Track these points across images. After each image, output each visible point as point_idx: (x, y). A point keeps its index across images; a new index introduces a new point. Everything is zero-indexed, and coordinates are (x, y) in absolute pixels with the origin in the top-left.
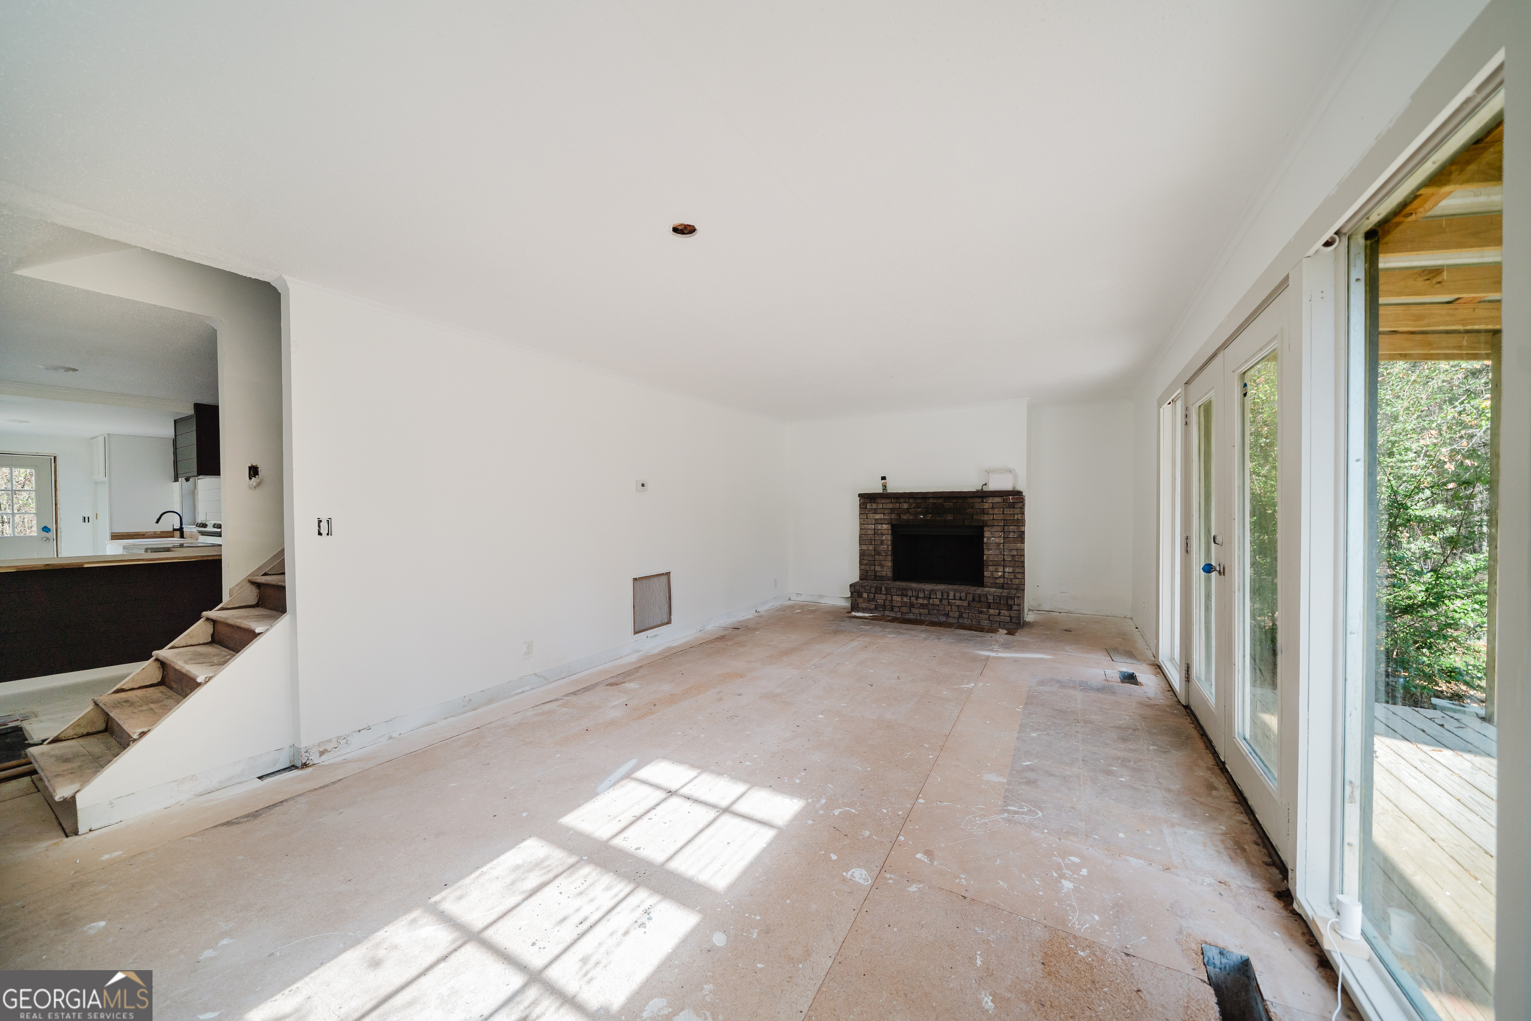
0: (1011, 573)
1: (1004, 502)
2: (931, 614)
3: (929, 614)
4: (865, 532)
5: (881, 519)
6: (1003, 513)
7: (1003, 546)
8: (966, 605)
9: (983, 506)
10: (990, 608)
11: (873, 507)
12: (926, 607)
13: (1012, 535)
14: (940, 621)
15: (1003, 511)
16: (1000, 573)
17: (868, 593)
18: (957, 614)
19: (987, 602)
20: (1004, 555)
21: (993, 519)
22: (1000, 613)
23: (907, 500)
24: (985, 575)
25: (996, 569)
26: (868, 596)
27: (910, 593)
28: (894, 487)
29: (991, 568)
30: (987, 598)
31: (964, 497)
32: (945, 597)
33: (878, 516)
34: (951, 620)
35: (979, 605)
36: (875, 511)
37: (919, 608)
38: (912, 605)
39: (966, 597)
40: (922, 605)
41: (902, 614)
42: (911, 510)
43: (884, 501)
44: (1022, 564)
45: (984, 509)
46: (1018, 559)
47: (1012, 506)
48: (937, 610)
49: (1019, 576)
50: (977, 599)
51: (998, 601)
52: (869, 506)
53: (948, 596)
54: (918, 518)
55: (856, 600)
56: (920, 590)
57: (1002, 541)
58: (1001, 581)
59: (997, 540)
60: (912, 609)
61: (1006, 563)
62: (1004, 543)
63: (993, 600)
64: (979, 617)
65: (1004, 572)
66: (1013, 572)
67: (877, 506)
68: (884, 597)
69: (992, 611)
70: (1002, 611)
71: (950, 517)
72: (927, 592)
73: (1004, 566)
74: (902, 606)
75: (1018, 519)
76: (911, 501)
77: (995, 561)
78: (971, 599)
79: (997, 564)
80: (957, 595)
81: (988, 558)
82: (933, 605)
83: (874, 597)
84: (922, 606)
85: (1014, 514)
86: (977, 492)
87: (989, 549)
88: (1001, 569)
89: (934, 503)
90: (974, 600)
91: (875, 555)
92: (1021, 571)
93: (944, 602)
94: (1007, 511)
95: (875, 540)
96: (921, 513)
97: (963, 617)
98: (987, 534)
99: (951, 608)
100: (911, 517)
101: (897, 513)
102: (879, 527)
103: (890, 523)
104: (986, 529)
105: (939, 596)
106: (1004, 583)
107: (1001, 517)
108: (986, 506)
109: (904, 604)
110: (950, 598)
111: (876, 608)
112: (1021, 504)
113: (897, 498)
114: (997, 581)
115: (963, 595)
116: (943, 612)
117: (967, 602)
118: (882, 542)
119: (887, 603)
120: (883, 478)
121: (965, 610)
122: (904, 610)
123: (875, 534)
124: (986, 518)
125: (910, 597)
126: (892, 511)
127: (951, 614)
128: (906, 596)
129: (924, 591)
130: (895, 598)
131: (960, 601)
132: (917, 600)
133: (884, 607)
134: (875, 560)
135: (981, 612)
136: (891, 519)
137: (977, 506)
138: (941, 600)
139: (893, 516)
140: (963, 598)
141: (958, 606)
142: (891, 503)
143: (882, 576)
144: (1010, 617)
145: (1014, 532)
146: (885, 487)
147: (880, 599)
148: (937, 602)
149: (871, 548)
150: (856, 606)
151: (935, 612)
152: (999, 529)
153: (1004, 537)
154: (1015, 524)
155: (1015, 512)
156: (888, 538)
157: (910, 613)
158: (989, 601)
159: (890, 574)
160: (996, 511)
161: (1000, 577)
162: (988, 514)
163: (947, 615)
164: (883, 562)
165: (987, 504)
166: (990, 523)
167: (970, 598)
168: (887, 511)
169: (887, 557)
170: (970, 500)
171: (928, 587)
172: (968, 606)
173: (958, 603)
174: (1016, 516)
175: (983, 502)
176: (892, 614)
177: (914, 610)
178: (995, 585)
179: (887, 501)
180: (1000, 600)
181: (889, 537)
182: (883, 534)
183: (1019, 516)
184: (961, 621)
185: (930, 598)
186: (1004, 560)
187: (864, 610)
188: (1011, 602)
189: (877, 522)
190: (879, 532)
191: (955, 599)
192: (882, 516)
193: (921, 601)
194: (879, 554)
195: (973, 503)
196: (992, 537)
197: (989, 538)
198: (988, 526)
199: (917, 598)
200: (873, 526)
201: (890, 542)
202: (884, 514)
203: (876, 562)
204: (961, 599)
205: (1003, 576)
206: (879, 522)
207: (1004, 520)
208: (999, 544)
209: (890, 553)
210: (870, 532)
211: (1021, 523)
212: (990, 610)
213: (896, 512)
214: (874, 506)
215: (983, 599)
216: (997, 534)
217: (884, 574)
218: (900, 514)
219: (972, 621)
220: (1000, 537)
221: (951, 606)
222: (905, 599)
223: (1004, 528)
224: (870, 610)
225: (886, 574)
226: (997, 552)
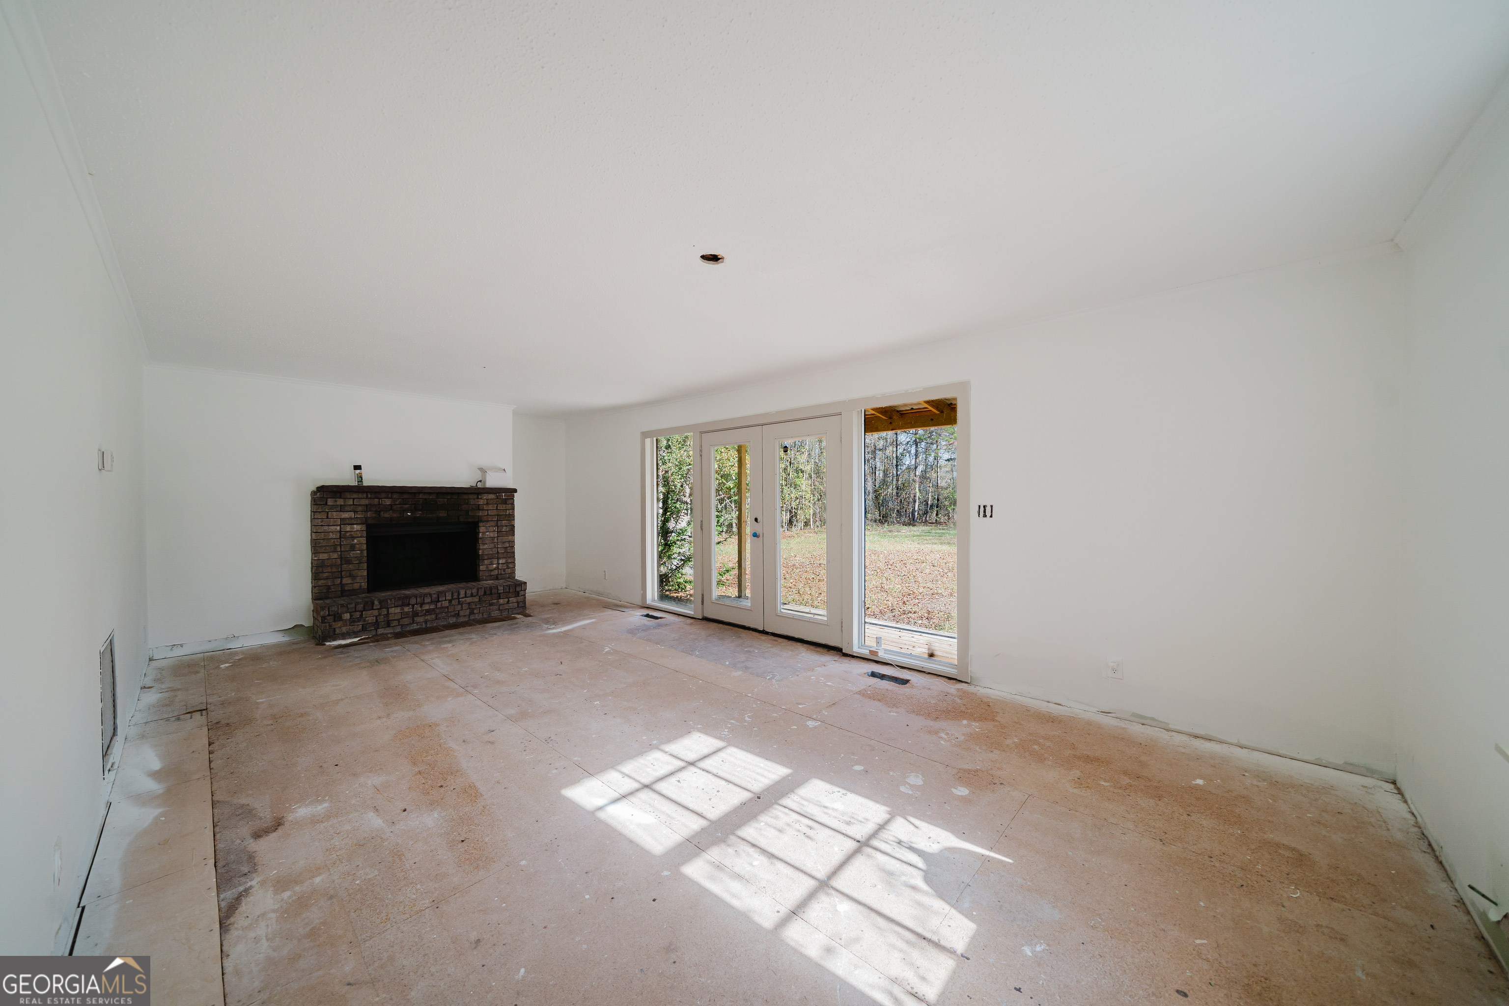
0: (504, 564)
1: (497, 498)
2: (439, 619)
3: (436, 619)
4: (325, 536)
5: (351, 518)
6: (497, 509)
7: (497, 539)
8: (477, 600)
9: (478, 502)
10: (500, 598)
11: (338, 503)
12: (433, 613)
13: (504, 529)
14: (449, 623)
15: (497, 507)
16: (495, 566)
17: (350, 613)
18: (468, 612)
19: (498, 593)
20: (498, 548)
21: (488, 515)
22: (509, 601)
23: (390, 495)
24: (481, 569)
25: (491, 562)
26: (351, 616)
27: (413, 601)
28: (373, 477)
29: (486, 562)
30: (498, 590)
31: (459, 494)
32: (455, 597)
33: (346, 515)
34: (462, 619)
35: (489, 598)
36: (342, 509)
37: (425, 615)
38: (415, 614)
39: (478, 592)
40: (427, 611)
41: (402, 628)
42: (395, 507)
43: (355, 496)
44: (512, 555)
45: (479, 505)
46: (510, 550)
47: (505, 502)
48: (446, 613)
49: (511, 566)
50: (488, 592)
51: (508, 590)
52: (330, 502)
53: (459, 594)
54: (405, 515)
55: (330, 626)
56: (425, 595)
57: (496, 535)
58: (496, 572)
59: (492, 535)
60: (415, 619)
61: (500, 556)
62: (498, 537)
63: (503, 590)
64: (490, 609)
65: (498, 564)
66: (507, 563)
67: (345, 502)
68: (376, 613)
69: (501, 601)
70: (510, 599)
71: (443, 514)
72: (434, 596)
73: (498, 559)
74: (402, 618)
75: (509, 514)
76: (395, 496)
77: (489, 554)
78: (482, 594)
79: (491, 557)
80: (469, 592)
81: (483, 552)
82: (442, 608)
83: (362, 615)
84: (429, 612)
85: (506, 510)
86: (471, 488)
87: (484, 544)
88: (495, 561)
89: (426, 499)
90: (485, 594)
91: (341, 565)
92: (512, 561)
93: (453, 602)
94: (500, 507)
95: (341, 545)
96: (408, 511)
97: (474, 614)
98: (482, 529)
99: (462, 607)
100: (395, 515)
101: (376, 511)
102: (348, 528)
103: (364, 522)
104: (481, 524)
105: (449, 597)
106: (498, 574)
107: (495, 513)
108: (481, 502)
109: (404, 615)
110: (461, 596)
111: (364, 629)
112: (512, 500)
113: (375, 493)
114: (492, 574)
115: (474, 591)
116: (453, 614)
117: (478, 597)
118: (353, 547)
119: (381, 619)
120: (358, 467)
121: (476, 606)
122: (406, 621)
123: (340, 538)
124: (481, 513)
125: (413, 606)
126: (368, 508)
127: (462, 613)
128: (408, 605)
129: (431, 595)
130: (392, 610)
131: (471, 598)
132: (421, 607)
133: (377, 625)
134: (341, 571)
135: (491, 605)
136: (366, 518)
137: (472, 502)
138: (450, 601)
139: (369, 514)
140: (474, 594)
141: (469, 603)
142: (367, 498)
143: (353, 590)
144: (518, 602)
145: (506, 526)
146: (360, 478)
147: (370, 617)
148: (446, 604)
149: (335, 556)
150: (331, 634)
151: (444, 614)
152: (493, 523)
153: (498, 532)
154: (507, 519)
155: (507, 508)
156: (361, 542)
157: (413, 623)
158: (499, 592)
159: (364, 585)
160: (490, 507)
161: (495, 569)
162: (483, 510)
163: (457, 615)
164: (354, 573)
165: (482, 500)
166: (485, 518)
167: (481, 592)
168: (360, 509)
169: (362, 565)
170: (466, 497)
171: (434, 590)
172: (480, 601)
173: (469, 600)
174: (508, 512)
175: (478, 498)
176: (388, 630)
177: (417, 619)
178: (491, 578)
179: (360, 496)
180: (509, 589)
181: (364, 540)
182: (353, 538)
183: (511, 511)
184: (472, 617)
185: (438, 601)
186: (498, 552)
187: (344, 636)
188: (518, 589)
189: (343, 522)
190: (348, 534)
191: (466, 597)
192: (352, 515)
193: (427, 607)
194: (349, 562)
195: (468, 499)
196: (486, 532)
197: (484, 533)
198: (483, 522)
199: (422, 605)
200: (338, 528)
201: (365, 546)
202: (355, 512)
203: (343, 573)
204: (472, 595)
205: (497, 568)
206: (347, 522)
207: (498, 515)
208: (493, 538)
209: (365, 559)
210: (331, 536)
211: (511, 517)
212: (499, 600)
213: (374, 510)
214: (340, 502)
215: (494, 591)
216: (491, 529)
217: (356, 586)
218: (380, 512)
219: (483, 615)
220: (494, 531)
221: (462, 605)
222: (406, 609)
223: (497, 523)
224: (355, 634)
225: (361, 586)
226: (492, 546)
